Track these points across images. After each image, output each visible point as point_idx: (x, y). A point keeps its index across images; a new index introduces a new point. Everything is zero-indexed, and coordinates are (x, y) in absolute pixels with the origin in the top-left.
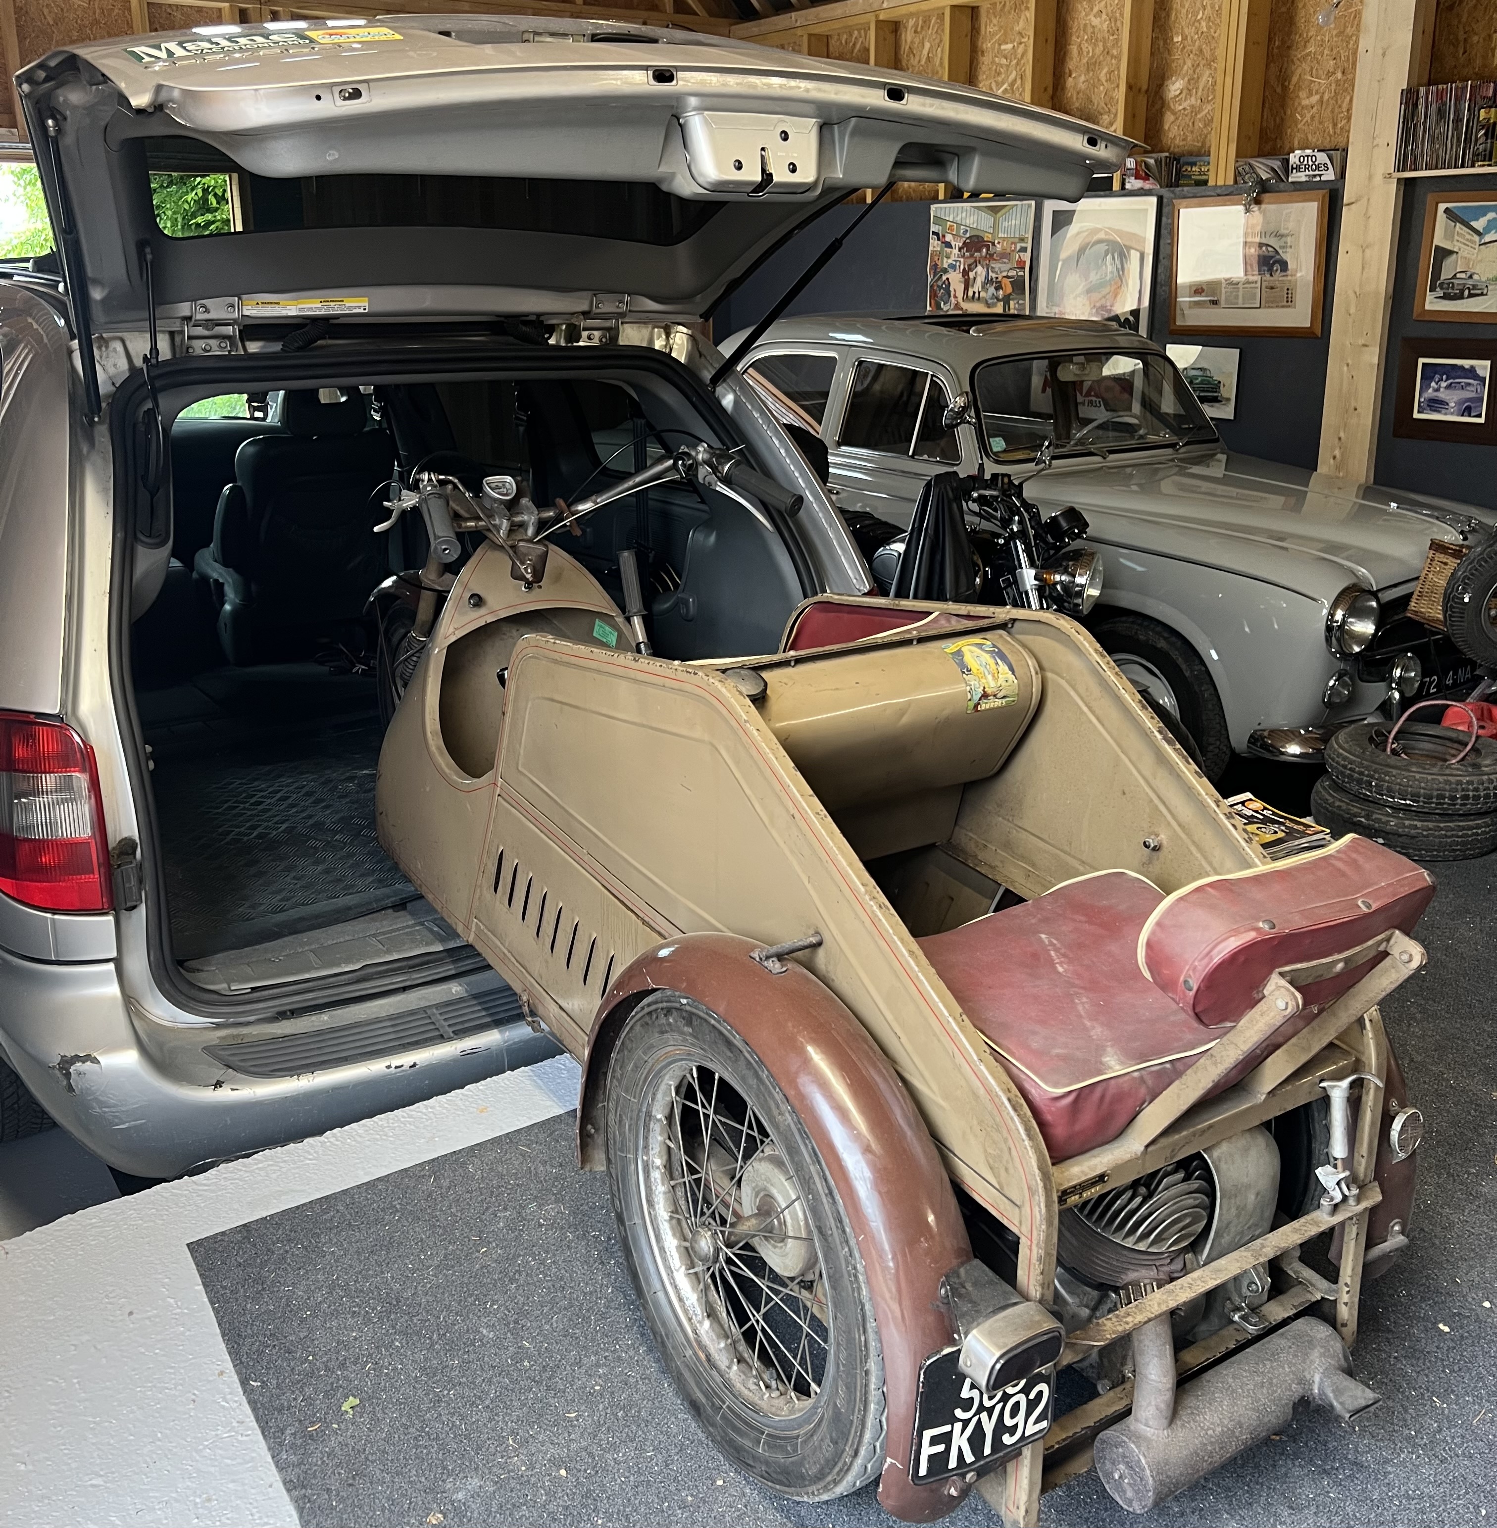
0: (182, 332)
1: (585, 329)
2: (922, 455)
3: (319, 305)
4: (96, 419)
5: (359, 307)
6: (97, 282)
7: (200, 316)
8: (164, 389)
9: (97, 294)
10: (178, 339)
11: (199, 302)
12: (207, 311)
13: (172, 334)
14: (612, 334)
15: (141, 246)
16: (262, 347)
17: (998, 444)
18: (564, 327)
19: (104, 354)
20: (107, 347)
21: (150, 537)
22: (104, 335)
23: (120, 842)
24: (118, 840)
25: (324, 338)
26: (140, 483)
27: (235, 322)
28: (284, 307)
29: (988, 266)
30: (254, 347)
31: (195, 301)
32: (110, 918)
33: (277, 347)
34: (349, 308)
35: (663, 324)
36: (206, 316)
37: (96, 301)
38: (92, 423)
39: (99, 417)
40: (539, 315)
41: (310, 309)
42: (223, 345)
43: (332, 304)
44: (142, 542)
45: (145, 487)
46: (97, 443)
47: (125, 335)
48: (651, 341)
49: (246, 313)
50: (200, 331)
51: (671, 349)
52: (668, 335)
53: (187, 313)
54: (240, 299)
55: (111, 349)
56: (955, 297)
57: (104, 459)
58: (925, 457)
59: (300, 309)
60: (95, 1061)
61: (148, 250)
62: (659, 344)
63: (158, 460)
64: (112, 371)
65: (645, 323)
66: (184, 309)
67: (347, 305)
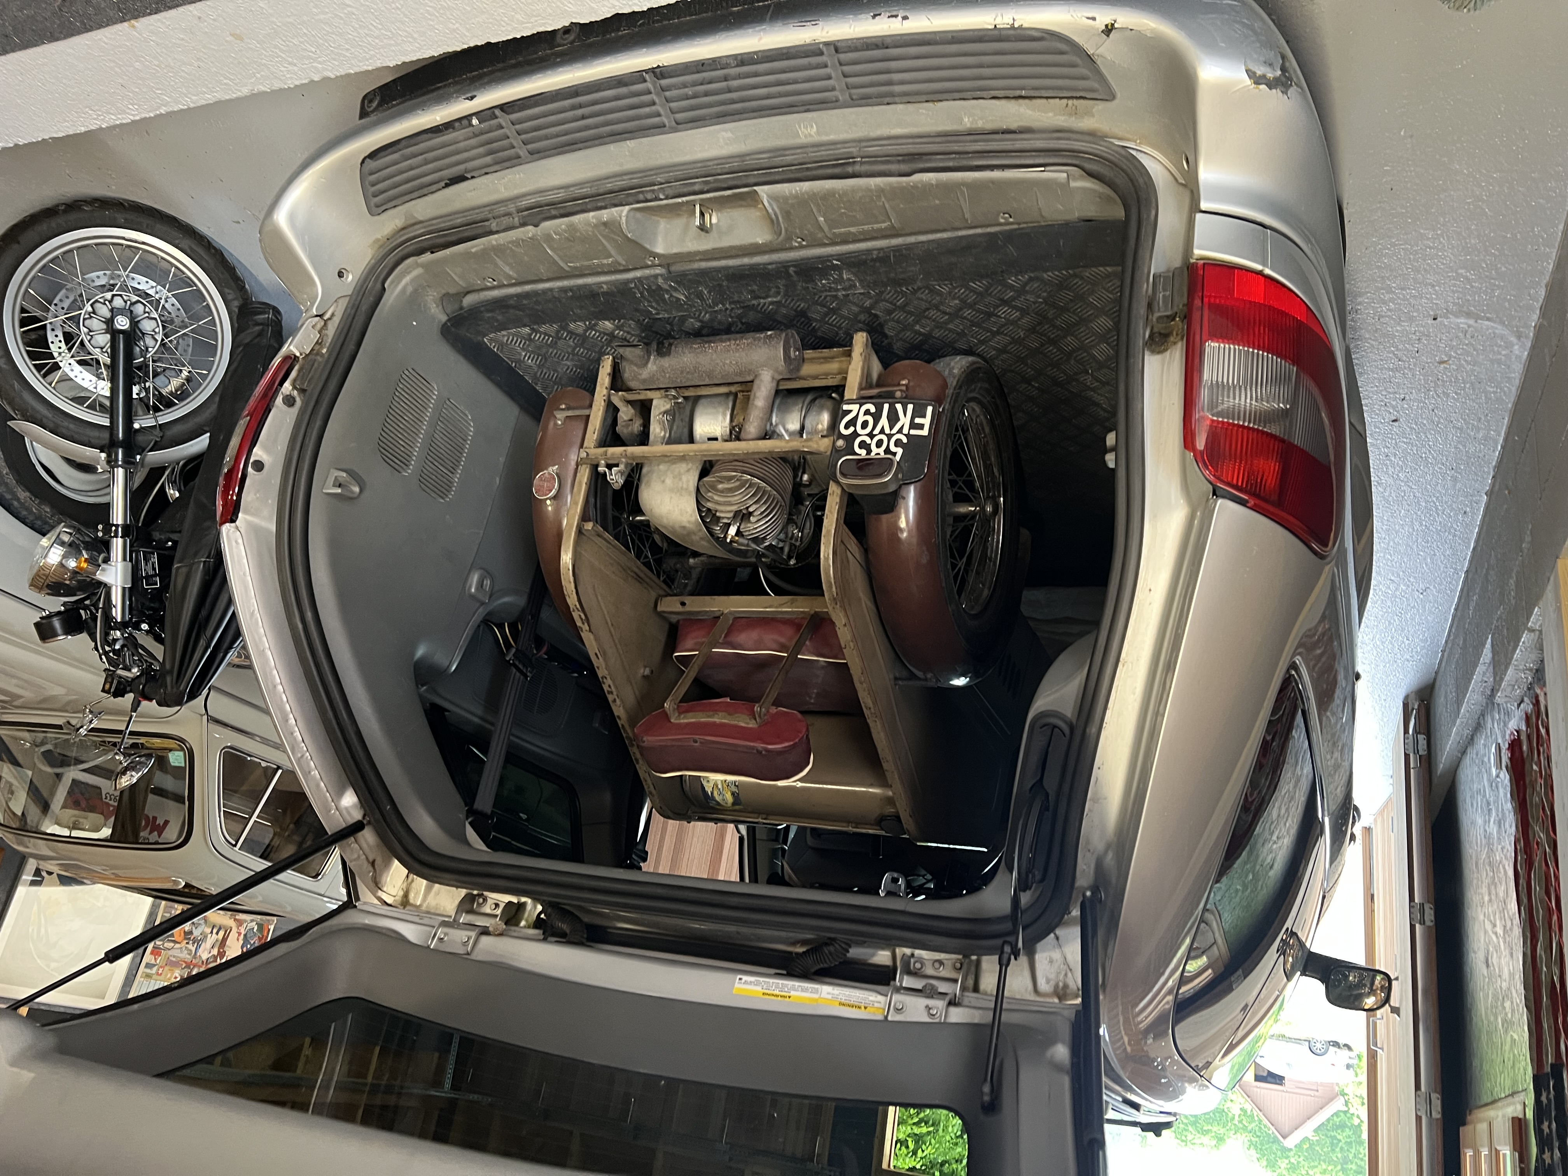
0: (964, 989)
1: (496, 916)
2: (267, 767)
3: (793, 993)
4: (1088, 893)
5: (746, 982)
6: (1058, 1067)
7: (939, 1004)
8: (1001, 919)
9: (1061, 1052)
10: (970, 982)
11: (937, 1020)
12: (928, 1008)
13: (976, 989)
14: (468, 905)
15: (992, 1107)
16: (873, 955)
17: (176, 759)
18: (523, 923)
19: (1061, 977)
20: (1056, 986)
21: (1055, 727)
22: (1056, 1000)
23: (1165, 350)
24: (1168, 353)
25: (797, 954)
26: (1052, 798)
27: (899, 990)
28: (834, 998)
29: (195, 956)
30: (882, 957)
31: (940, 1023)
32: (1197, 252)
33: (855, 952)
34: (757, 984)
35: (408, 908)
36: (931, 1002)
37: (1063, 1043)
38: (1095, 889)
39: (1084, 895)
40: (545, 939)
41: (804, 990)
42: (918, 965)
43: (777, 992)
44: (1065, 722)
45: (1047, 795)
46: (1093, 866)
47: (1032, 997)
48: (428, 890)
49: (880, 998)
50: (943, 987)
51: (407, 876)
52: (406, 895)
53: (953, 1010)
54: (886, 1017)
55: (1052, 983)
56: (240, 934)
57: (1088, 842)
58: (264, 764)
59: (816, 991)
60: (1250, 73)
61: (986, 1098)
62: (421, 884)
63: (1025, 826)
64: (1056, 955)
65: (428, 912)
66: (957, 1015)
67: (759, 988)
